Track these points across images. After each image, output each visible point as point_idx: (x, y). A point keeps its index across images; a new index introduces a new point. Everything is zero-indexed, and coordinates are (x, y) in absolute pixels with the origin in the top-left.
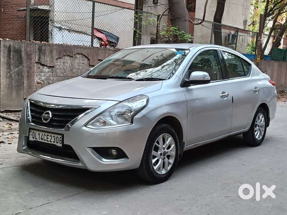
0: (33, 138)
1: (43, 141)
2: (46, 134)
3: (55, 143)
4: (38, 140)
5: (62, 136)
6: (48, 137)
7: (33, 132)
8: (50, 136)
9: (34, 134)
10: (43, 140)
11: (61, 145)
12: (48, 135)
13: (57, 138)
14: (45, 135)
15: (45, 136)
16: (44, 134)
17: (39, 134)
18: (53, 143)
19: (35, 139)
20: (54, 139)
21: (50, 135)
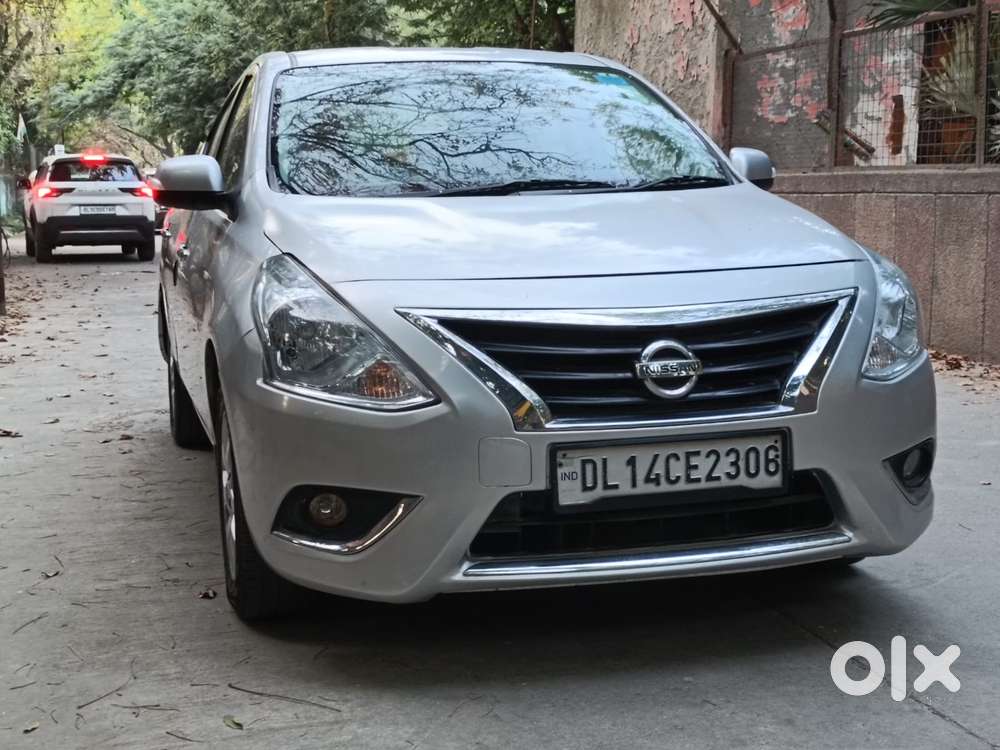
0: (585, 489)
1: (664, 487)
2: (681, 451)
3: (743, 480)
4: (625, 489)
5: (778, 437)
6: (694, 461)
7: (584, 463)
8: (708, 456)
9: (589, 468)
10: (658, 484)
11: (776, 481)
12: (697, 453)
13: (752, 456)
14: (677, 458)
15: (672, 461)
16: (664, 452)
17: (632, 462)
18: (725, 482)
19: (599, 492)
20: (734, 464)
21: (705, 449)
